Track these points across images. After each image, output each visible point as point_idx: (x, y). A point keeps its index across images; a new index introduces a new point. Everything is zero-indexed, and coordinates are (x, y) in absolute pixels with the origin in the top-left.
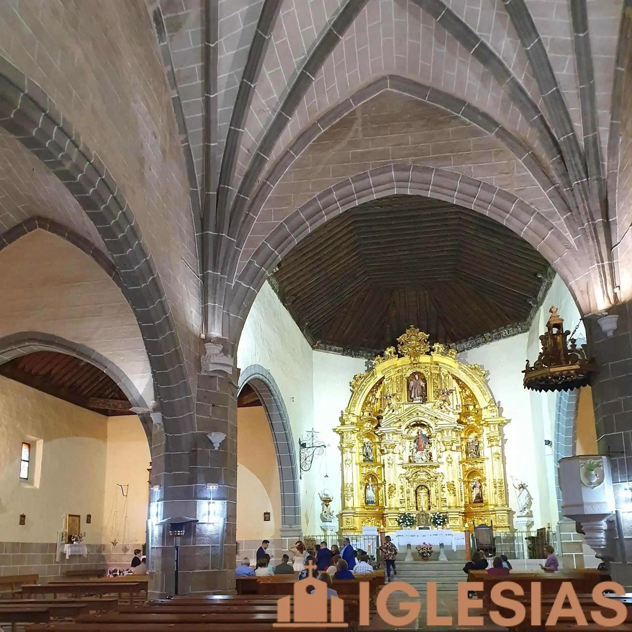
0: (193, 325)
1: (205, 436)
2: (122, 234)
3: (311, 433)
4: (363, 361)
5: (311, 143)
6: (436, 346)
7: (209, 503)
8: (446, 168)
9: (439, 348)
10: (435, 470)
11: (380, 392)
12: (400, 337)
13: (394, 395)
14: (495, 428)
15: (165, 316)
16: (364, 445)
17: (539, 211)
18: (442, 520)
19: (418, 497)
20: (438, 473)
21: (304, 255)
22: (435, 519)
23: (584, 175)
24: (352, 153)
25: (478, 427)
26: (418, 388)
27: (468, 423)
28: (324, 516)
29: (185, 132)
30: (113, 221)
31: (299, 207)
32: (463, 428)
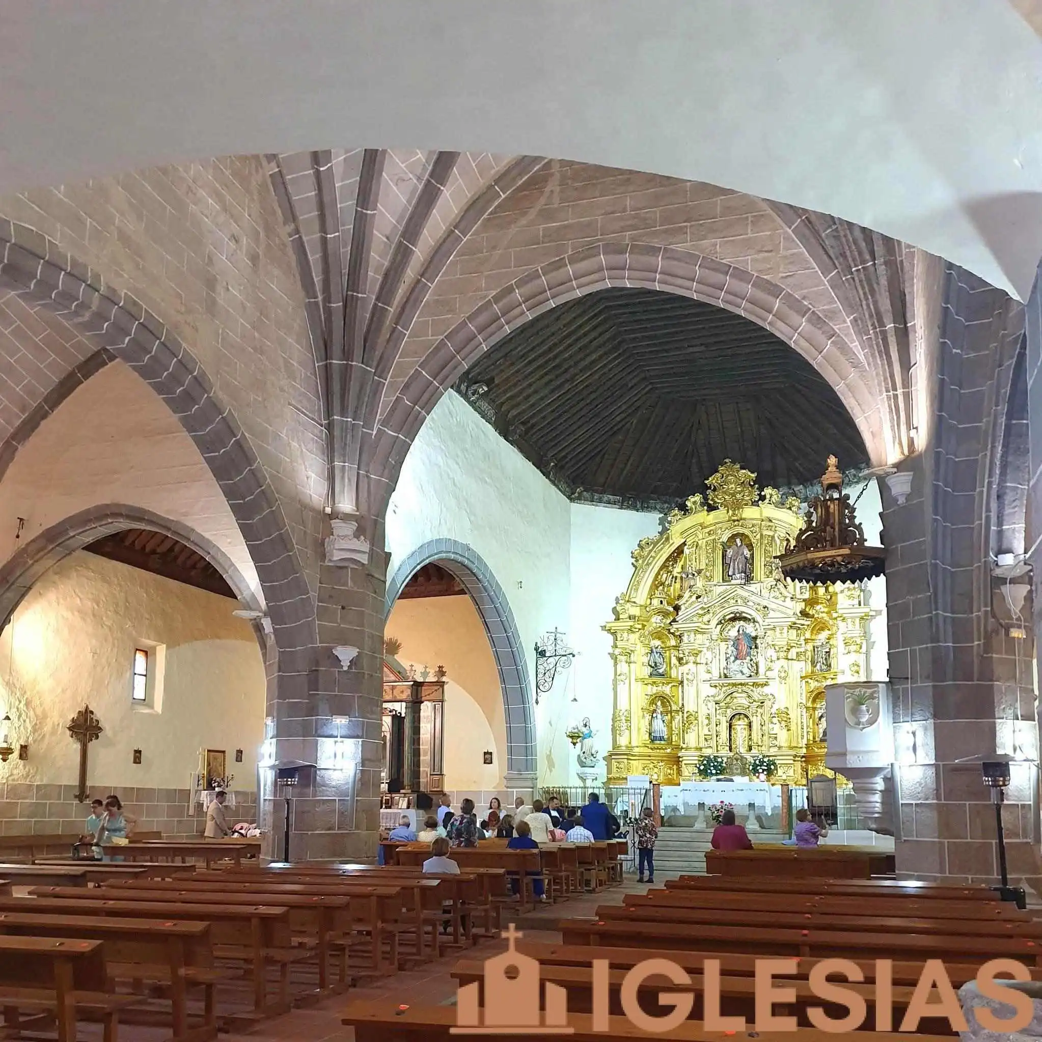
0: (311, 495)
1: (330, 649)
2: (182, 388)
3: (554, 635)
4: (657, 516)
5: (485, 216)
6: (768, 491)
7: (336, 742)
8: (679, 247)
9: (771, 496)
10: (762, 690)
11: (680, 566)
12: (710, 479)
13: (699, 572)
14: (854, 625)
15: (259, 490)
16: (652, 651)
17: (815, 309)
18: (766, 768)
19: (733, 732)
20: (767, 695)
21: (530, 362)
22: (755, 766)
23: (868, 257)
24: (544, 229)
25: (831, 622)
26: (740, 559)
27: (816, 616)
28: (583, 759)
29: (294, 219)
30: (166, 373)
31: (467, 315)
32: (809, 623)
